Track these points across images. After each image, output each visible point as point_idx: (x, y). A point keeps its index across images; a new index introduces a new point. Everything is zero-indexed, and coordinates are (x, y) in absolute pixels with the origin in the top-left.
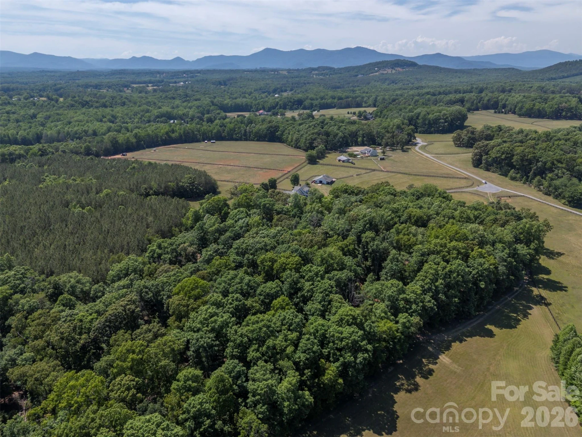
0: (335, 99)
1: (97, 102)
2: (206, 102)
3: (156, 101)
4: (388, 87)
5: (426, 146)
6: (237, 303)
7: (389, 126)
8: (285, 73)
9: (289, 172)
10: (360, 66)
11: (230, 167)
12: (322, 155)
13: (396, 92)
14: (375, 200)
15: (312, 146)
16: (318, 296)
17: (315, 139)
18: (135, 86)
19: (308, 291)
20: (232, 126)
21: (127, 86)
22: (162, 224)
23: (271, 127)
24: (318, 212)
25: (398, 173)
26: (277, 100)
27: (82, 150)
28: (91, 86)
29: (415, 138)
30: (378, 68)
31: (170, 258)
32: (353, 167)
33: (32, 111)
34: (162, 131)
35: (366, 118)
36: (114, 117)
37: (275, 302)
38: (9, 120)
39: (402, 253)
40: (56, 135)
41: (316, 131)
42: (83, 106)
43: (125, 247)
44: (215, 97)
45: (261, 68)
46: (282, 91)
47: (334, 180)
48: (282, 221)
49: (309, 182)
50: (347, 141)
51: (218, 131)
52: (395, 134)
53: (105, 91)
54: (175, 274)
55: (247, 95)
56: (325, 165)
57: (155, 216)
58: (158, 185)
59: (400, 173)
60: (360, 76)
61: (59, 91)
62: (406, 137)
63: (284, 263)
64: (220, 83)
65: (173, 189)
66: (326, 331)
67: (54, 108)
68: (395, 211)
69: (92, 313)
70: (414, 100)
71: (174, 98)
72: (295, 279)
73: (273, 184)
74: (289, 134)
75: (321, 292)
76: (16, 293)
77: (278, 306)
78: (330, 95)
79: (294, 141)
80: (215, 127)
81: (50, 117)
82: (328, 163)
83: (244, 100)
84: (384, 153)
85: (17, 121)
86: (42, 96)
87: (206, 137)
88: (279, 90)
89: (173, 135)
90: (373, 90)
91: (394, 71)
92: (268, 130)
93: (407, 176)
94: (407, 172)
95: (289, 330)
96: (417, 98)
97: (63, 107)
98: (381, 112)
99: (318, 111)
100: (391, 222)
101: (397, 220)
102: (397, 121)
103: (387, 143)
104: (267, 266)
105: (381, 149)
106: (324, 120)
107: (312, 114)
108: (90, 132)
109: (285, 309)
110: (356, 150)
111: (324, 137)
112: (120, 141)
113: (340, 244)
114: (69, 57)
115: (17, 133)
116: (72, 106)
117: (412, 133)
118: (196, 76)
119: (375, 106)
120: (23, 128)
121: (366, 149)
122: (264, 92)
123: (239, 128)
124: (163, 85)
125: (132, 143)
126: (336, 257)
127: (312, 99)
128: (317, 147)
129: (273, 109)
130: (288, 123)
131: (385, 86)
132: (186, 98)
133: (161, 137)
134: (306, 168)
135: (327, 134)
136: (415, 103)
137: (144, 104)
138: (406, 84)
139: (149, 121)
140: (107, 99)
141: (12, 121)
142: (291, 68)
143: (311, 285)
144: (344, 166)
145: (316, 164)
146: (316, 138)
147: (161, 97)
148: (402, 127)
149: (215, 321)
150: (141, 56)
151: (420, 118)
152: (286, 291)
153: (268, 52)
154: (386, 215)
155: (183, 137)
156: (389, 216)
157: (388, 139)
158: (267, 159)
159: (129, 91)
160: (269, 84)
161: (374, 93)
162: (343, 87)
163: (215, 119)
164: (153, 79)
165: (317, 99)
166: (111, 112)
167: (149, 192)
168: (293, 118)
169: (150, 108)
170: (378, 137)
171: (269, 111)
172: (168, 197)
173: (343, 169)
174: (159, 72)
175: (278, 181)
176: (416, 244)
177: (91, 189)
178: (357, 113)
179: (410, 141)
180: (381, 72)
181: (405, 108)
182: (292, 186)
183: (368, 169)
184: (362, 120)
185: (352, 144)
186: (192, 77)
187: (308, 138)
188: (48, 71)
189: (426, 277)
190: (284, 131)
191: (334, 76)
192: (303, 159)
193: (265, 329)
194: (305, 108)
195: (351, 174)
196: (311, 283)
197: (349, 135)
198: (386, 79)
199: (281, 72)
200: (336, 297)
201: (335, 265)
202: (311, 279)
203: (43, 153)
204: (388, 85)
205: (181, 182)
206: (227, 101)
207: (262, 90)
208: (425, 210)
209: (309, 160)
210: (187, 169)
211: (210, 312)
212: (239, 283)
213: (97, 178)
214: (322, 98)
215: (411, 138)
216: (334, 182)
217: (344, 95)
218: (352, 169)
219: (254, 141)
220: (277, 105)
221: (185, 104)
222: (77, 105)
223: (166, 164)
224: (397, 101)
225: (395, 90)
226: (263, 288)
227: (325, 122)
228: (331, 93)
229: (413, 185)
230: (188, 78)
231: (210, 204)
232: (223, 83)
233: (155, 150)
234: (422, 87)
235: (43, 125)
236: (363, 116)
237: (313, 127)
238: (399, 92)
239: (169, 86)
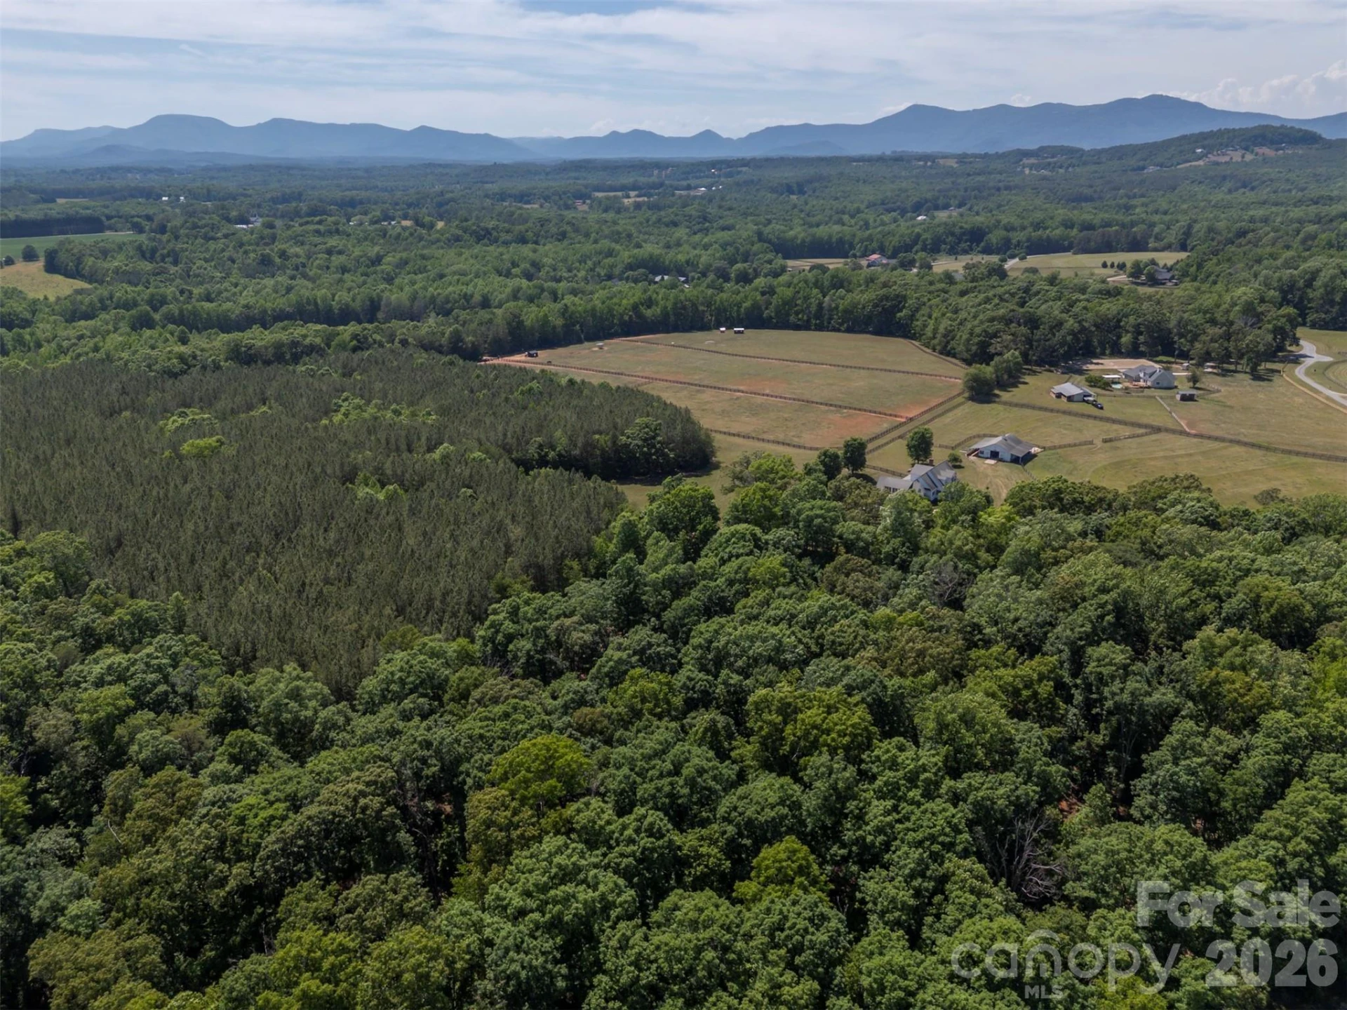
0: (1072, 227)
1: (508, 232)
2: (745, 234)
3: (633, 230)
4: (1229, 197)
5: (1328, 366)
6: (646, 842)
7: (1218, 306)
8: (953, 163)
9: (911, 419)
10: (1155, 143)
11: (759, 399)
12: (1010, 376)
13: (1251, 213)
14: (1146, 532)
15: (985, 353)
16: (906, 857)
17: (995, 335)
18: (600, 195)
19: (880, 830)
20: (789, 293)
21: (582, 196)
22: (539, 550)
23: (886, 298)
24: (960, 555)
25: (1231, 441)
26: (917, 230)
27: (444, 341)
28: (510, 196)
29: (1296, 341)
30: (1203, 147)
31: (528, 652)
32: (1095, 418)
33: (377, 249)
34: (625, 302)
35: (1153, 281)
36: (536, 265)
37: (767, 852)
38: (328, 268)
39: (1215, 730)
40: (407, 303)
41: (1002, 312)
42: (479, 239)
43: (437, 603)
44: (769, 222)
45: (894, 152)
46: (937, 208)
47: (1034, 450)
48: (847, 575)
49: (961, 452)
50: (1088, 343)
51: (756, 306)
52: (1235, 327)
53: (536, 206)
54: (506, 715)
55: (846, 218)
56: (1016, 405)
57: (531, 526)
58: (570, 439)
59: (1239, 442)
60: (1151, 169)
61: (443, 208)
62: (1270, 337)
63: (815, 727)
64: (790, 191)
65: (603, 450)
66: (913, 994)
67: (423, 243)
68: (1205, 580)
69: (278, 800)
70: (1301, 235)
71: (675, 224)
72: (840, 785)
73: (856, 454)
74: (930, 317)
75: (919, 844)
76: (141, 705)
77: (772, 871)
78: (1059, 219)
79: (939, 336)
80: (748, 295)
81: (406, 263)
82: (1025, 401)
83: (837, 228)
84: (1194, 379)
85: (344, 270)
86: (405, 217)
87: (727, 318)
88: (929, 204)
89: (648, 313)
90: (1185, 206)
91: (1249, 157)
92: (875, 306)
93: (1258, 452)
94: (1262, 440)
95: (791, 965)
96: (1311, 228)
97: (438, 240)
98: (1200, 266)
99: (1022, 259)
100: (1189, 615)
101: (1209, 607)
102: (1244, 293)
103: (1208, 353)
104: (770, 723)
105: (1187, 369)
106: (1032, 284)
107: (1001, 266)
108: (477, 298)
109: (791, 882)
110: (1112, 367)
111: (1024, 330)
112: (528, 323)
113: (1007, 674)
114: (487, 136)
115: (334, 295)
116: (458, 239)
117: (1288, 327)
118: (739, 172)
119: (1183, 247)
120: (349, 284)
121: (1142, 369)
122: (889, 211)
123: (806, 298)
124: (659, 194)
125: (554, 327)
126: (984, 726)
127: (1010, 228)
128: (1000, 354)
129: (903, 253)
130: (932, 288)
131: (1219, 196)
132: (703, 222)
133: (622, 315)
134: (959, 412)
135: (1033, 322)
136: (1304, 242)
137: (606, 237)
138: (1284, 191)
139: (610, 277)
140: (529, 224)
141: (332, 269)
142: (969, 152)
143: (887, 813)
144: (1069, 413)
145: (989, 402)
146: (998, 331)
147: (648, 221)
148: (1259, 310)
149: (567, 900)
150: (628, 130)
151: (1317, 283)
152: (810, 815)
153: (919, 115)
154: (1173, 591)
155: (672, 318)
156: (1183, 594)
157: (1212, 340)
158: (860, 382)
159: (585, 208)
160: (906, 191)
161: (1185, 212)
162: (1100, 198)
163: (757, 275)
164: (642, 180)
165: (1024, 228)
166: (531, 254)
167: (547, 454)
168: (949, 278)
169: (618, 247)
170: (1181, 336)
171: (893, 256)
172: (577, 475)
173: (1068, 419)
174: (659, 165)
175: (870, 446)
176: (1269, 706)
177: (419, 439)
178: (1129, 265)
179: (1281, 348)
180: (1212, 158)
181: (1273, 257)
182: (910, 460)
183: (1140, 426)
184: (1143, 284)
185: (1104, 349)
186: (730, 175)
187: (978, 330)
188: (440, 165)
189: (1296, 831)
190: (917, 310)
191: (1078, 170)
192: (955, 385)
193: (709, 955)
194: (988, 251)
195: (1087, 436)
196: (889, 803)
197: (1095, 325)
198: (1224, 178)
199: (941, 161)
200: (965, 869)
201: (980, 753)
202: (891, 791)
203: (360, 344)
204: (1230, 191)
205: (623, 434)
206: (797, 232)
207: (886, 205)
208: (1312, 587)
209: (971, 388)
210: (649, 400)
211: (559, 866)
212: (670, 774)
213: (443, 411)
214: (1037, 226)
215: (1283, 339)
216: (1035, 456)
217: (1098, 218)
218: (1091, 422)
219: (839, 330)
220: (915, 242)
221: (697, 238)
222: (466, 237)
223: (604, 386)
224: (1250, 236)
225: (1247, 207)
226: (741, 798)
227: (1035, 289)
228: (1061, 213)
229: (1277, 491)
230: (719, 176)
231: (669, 503)
232: (795, 188)
233: (601, 348)
234: (1331, 199)
235: (389, 280)
236: (1146, 275)
237: (996, 301)
238: (1259, 213)
239: (673, 195)
